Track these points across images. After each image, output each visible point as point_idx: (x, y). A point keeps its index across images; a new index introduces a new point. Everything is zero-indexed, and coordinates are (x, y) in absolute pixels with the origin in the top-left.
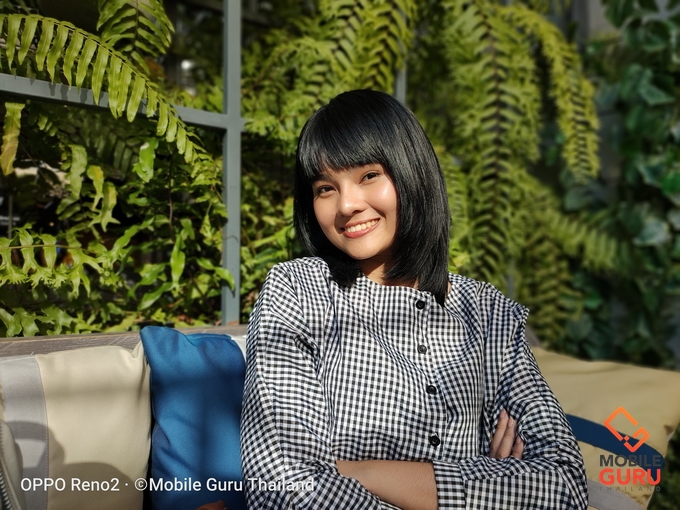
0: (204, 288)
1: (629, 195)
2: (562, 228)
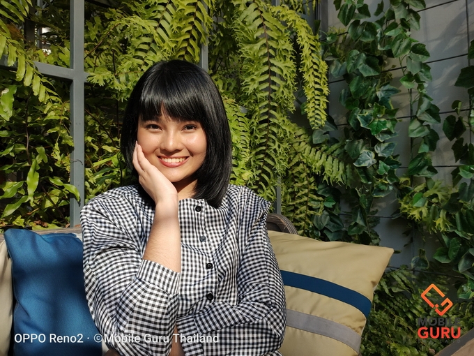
0: (55, 200)
1: (351, 134)
2: (311, 155)
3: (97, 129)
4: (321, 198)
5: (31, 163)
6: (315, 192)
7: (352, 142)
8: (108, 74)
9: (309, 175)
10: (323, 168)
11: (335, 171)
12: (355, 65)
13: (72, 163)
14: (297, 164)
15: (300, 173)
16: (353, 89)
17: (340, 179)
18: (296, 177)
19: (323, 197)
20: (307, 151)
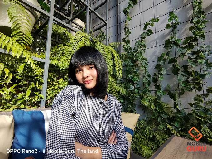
0: (36, 99)
1: (128, 81)
2: (117, 87)
3: (52, 77)
4: (119, 99)
5: (28, 87)
6: (118, 97)
7: (128, 83)
8: (57, 62)
9: (116, 92)
10: (120, 90)
11: (123, 91)
12: (128, 63)
13: (43, 87)
14: (113, 89)
15: (114, 92)
16: (128, 69)
17: (125, 94)
18: (112, 93)
19: (120, 99)
20: (116, 85)
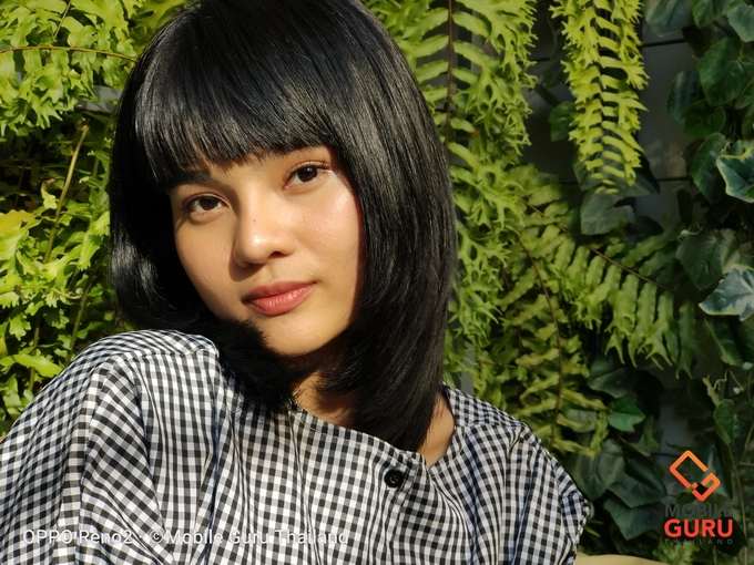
1: (699, 211)
2: (574, 270)
4: (597, 404)
6: (582, 385)
7: (699, 238)
9: (565, 332)
10: (607, 311)
11: (644, 321)
14: (531, 296)
15: (539, 323)
16: (707, 78)
17: (659, 348)
18: (527, 334)
19: (607, 399)
20: (563, 256)
